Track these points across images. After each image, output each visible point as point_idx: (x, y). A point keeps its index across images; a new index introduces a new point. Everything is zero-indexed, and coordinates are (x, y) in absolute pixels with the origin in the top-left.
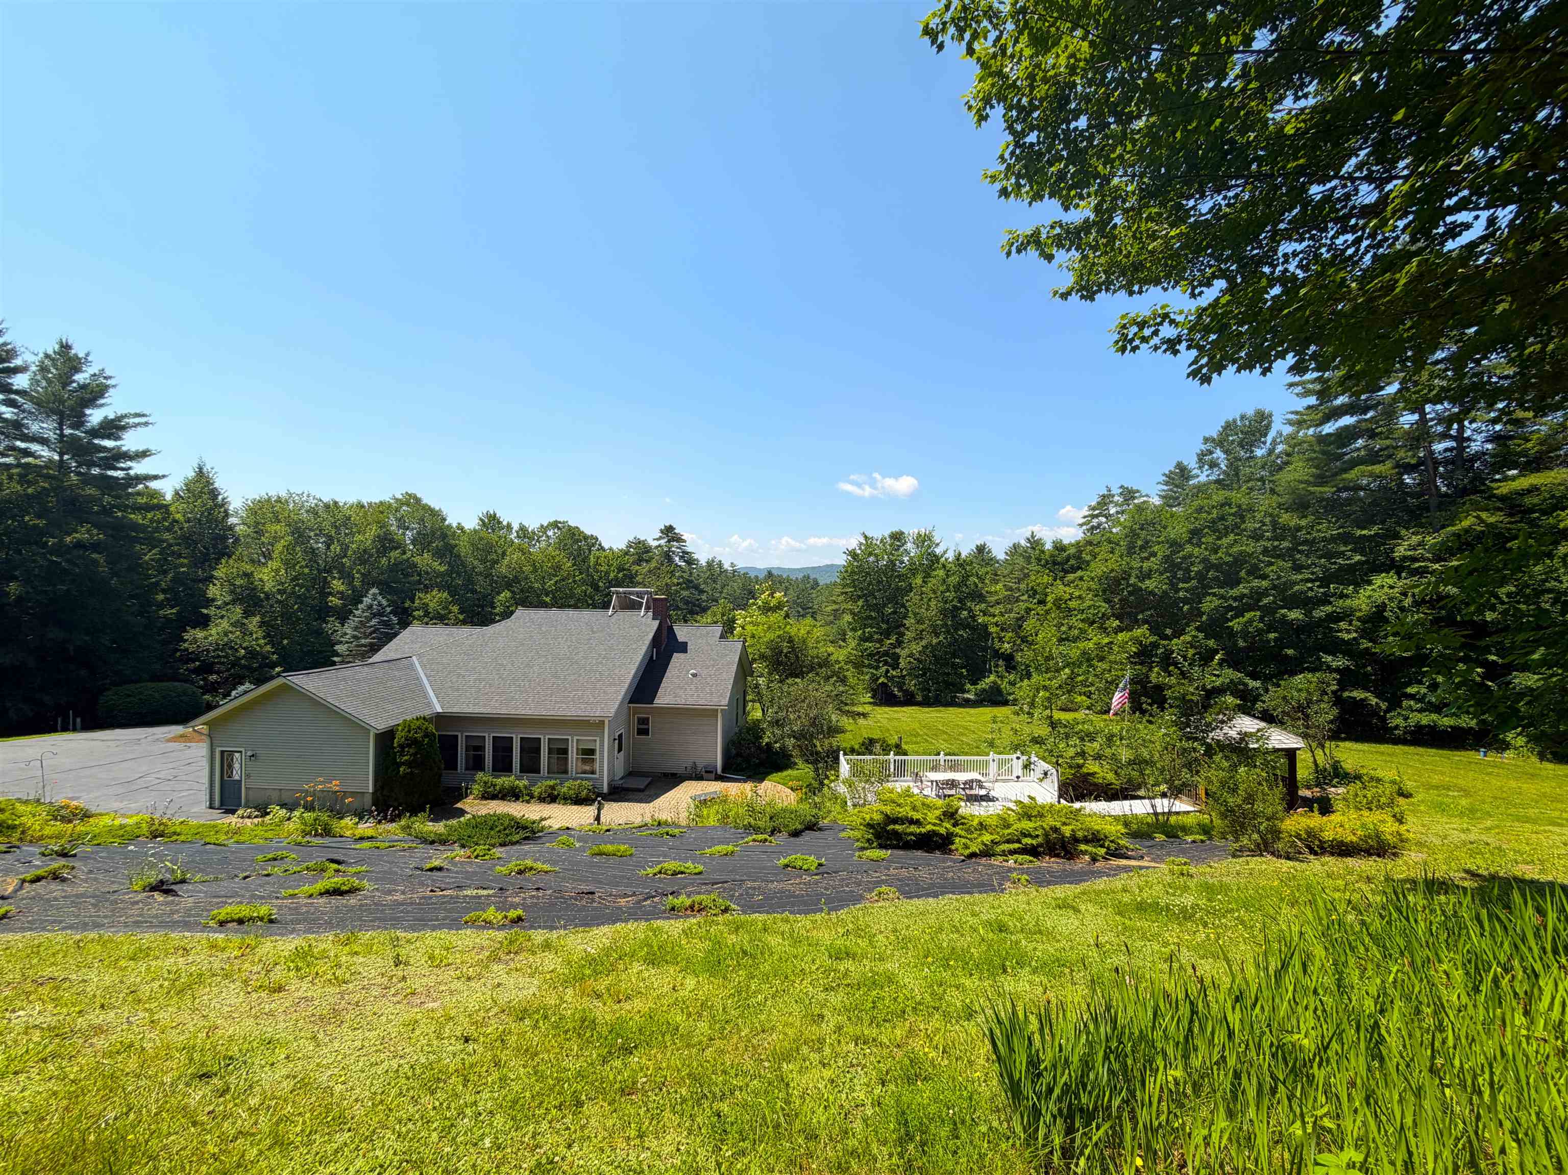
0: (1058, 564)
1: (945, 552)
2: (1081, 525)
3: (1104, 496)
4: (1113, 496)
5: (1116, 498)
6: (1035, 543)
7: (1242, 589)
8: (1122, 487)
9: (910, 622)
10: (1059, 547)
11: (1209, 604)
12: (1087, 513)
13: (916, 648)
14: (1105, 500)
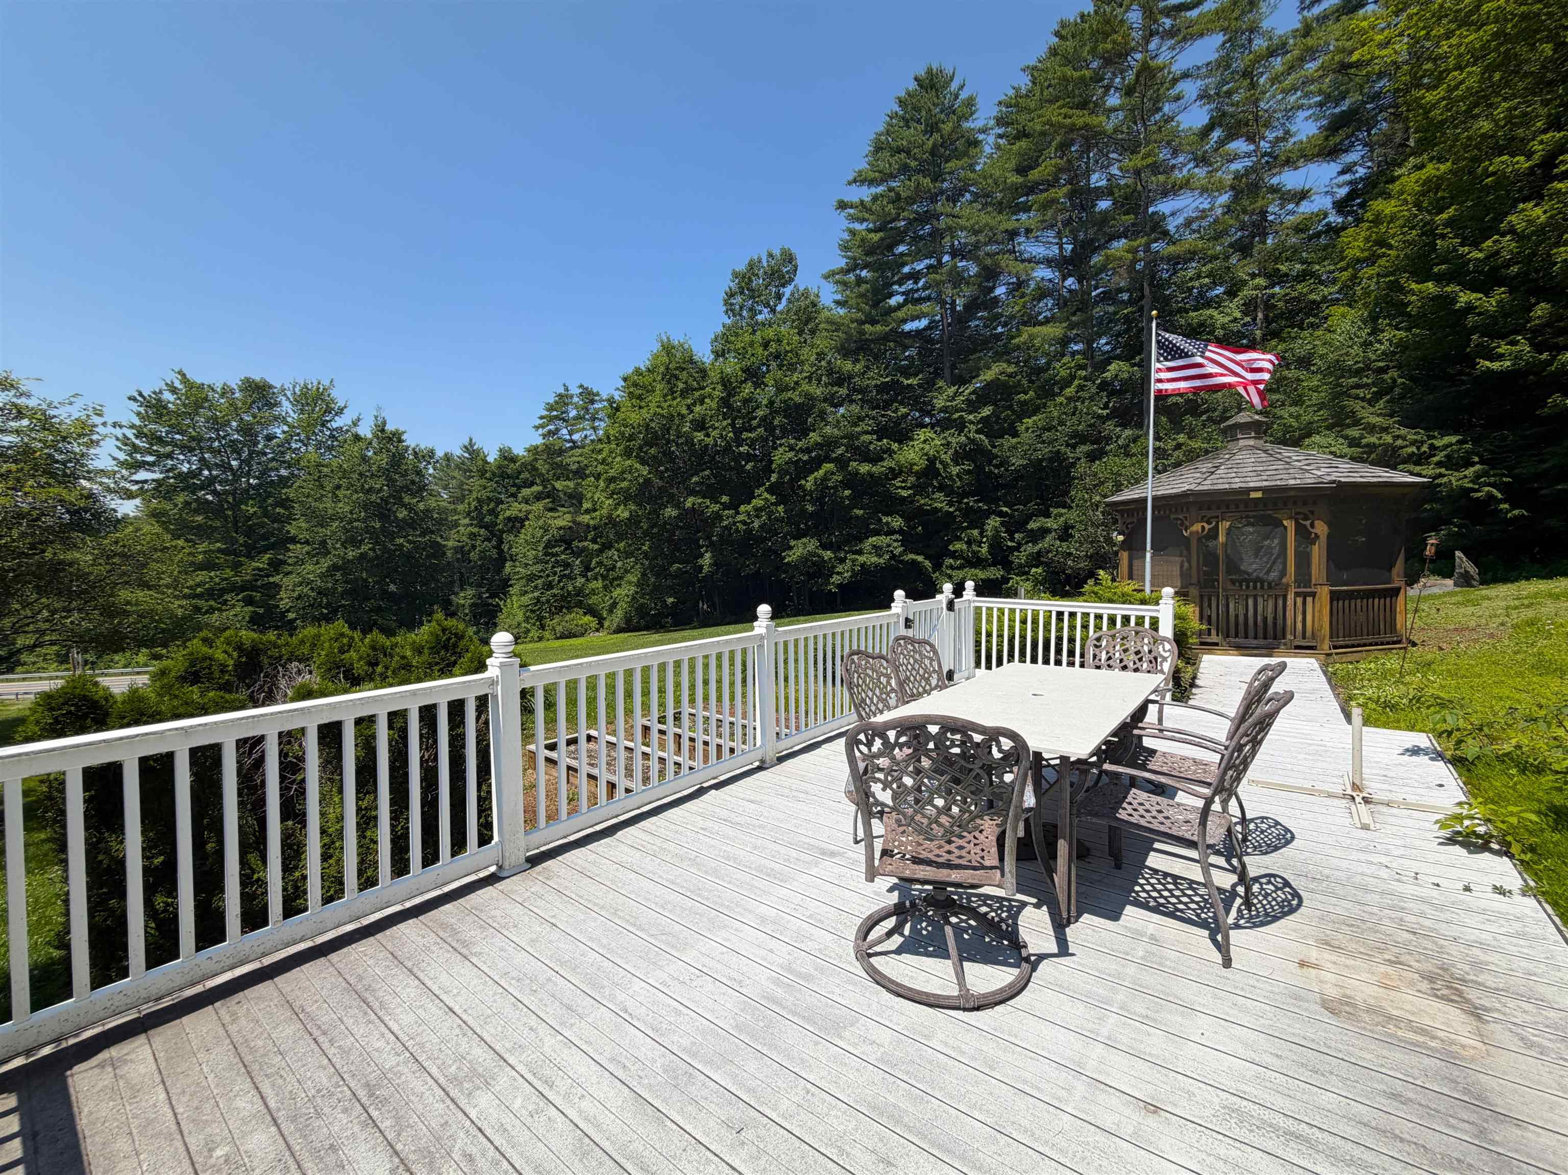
0: (509, 477)
1: (355, 424)
2: (537, 428)
3: (560, 396)
4: (572, 397)
5: (576, 399)
6: (472, 451)
7: (814, 437)
8: (581, 386)
9: (298, 527)
10: (507, 457)
11: (781, 456)
12: (545, 413)
13: (313, 570)
14: (563, 400)
